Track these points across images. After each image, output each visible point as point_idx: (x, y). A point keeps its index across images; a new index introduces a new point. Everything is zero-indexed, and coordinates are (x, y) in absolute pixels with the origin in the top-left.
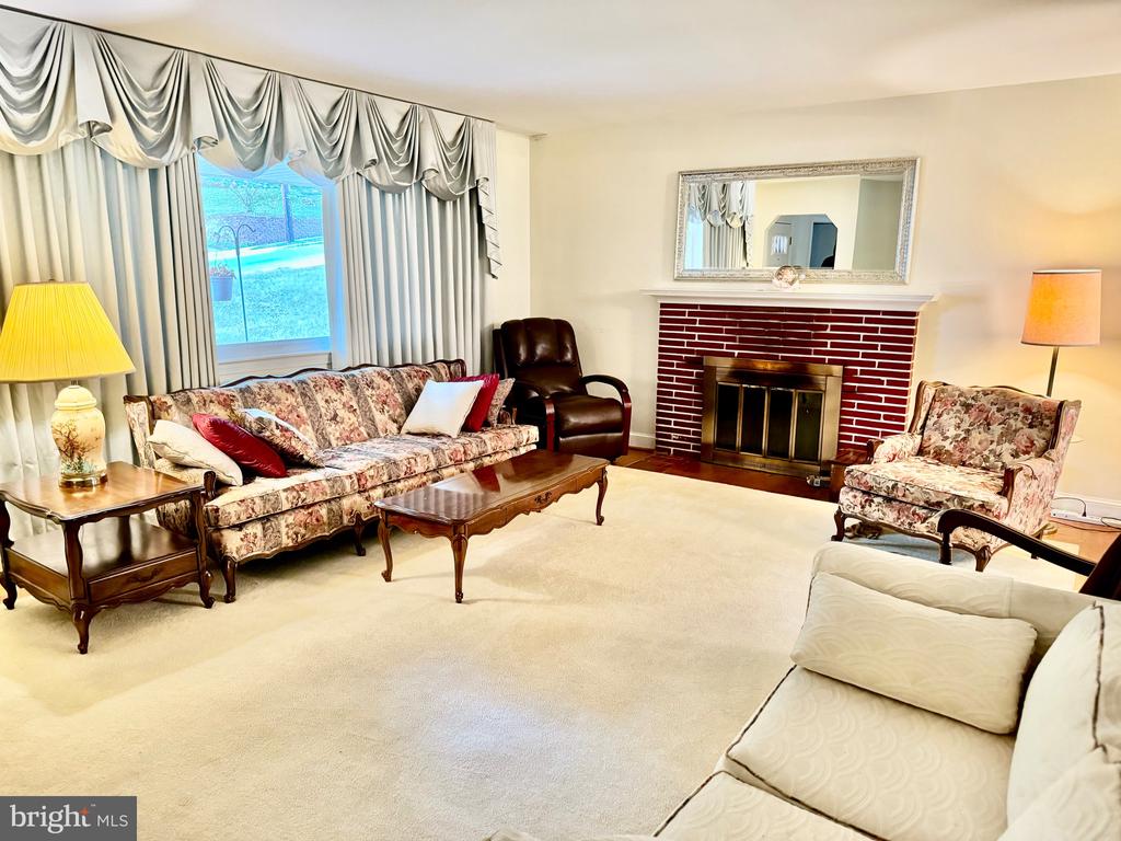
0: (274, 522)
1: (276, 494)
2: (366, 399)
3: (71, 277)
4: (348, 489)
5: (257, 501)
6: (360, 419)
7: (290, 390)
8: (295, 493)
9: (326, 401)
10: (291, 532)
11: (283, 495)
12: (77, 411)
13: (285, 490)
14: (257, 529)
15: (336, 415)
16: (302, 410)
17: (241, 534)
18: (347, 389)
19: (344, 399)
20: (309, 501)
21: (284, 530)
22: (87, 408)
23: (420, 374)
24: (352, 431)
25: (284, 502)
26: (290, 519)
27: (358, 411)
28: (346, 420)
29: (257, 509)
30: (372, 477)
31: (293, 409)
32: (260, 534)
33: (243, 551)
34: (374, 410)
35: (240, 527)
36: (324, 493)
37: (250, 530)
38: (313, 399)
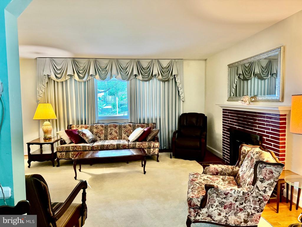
0: (68, 153)
1: (69, 147)
2: (122, 131)
5: (65, 147)
6: (118, 135)
7: (102, 126)
8: (73, 147)
9: (111, 130)
10: (72, 156)
11: (71, 147)
14: (64, 153)
15: (112, 133)
16: (103, 131)
17: (60, 153)
18: (117, 128)
19: (116, 130)
20: (77, 150)
21: (71, 155)
22: (49, 125)
23: (142, 126)
24: (114, 137)
25: (71, 149)
26: (72, 153)
27: (118, 133)
28: (114, 134)
29: (64, 149)
32: (65, 154)
33: (60, 157)
34: (123, 133)
35: (61, 152)
36: (81, 149)
37: (63, 153)
38: (107, 129)
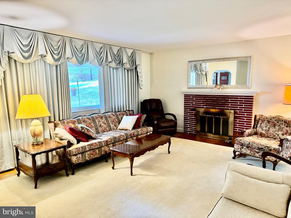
0: (84, 154)
1: (85, 146)
2: (108, 121)
3: (36, 93)
4: (103, 145)
5: (80, 148)
6: (107, 126)
7: (89, 119)
8: (90, 146)
9: (99, 122)
10: (89, 156)
12: (36, 126)
13: (87, 145)
14: (80, 156)
15: (101, 125)
16: (92, 124)
17: (76, 157)
18: (104, 119)
19: (103, 121)
20: (93, 148)
21: (87, 156)
22: (39, 125)
23: (122, 114)
24: (105, 129)
25: (87, 148)
26: (89, 153)
27: (106, 124)
28: (103, 126)
29: (80, 150)
30: (109, 141)
31: (90, 124)
32: (81, 157)
33: (77, 161)
34: (110, 123)
35: (76, 155)
36: (97, 146)
37: (78, 156)
38: (95, 121)
